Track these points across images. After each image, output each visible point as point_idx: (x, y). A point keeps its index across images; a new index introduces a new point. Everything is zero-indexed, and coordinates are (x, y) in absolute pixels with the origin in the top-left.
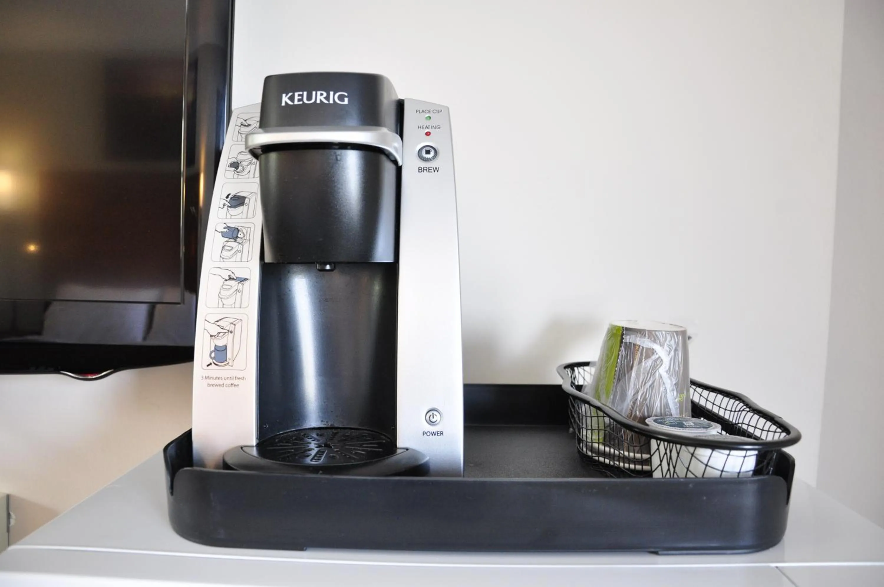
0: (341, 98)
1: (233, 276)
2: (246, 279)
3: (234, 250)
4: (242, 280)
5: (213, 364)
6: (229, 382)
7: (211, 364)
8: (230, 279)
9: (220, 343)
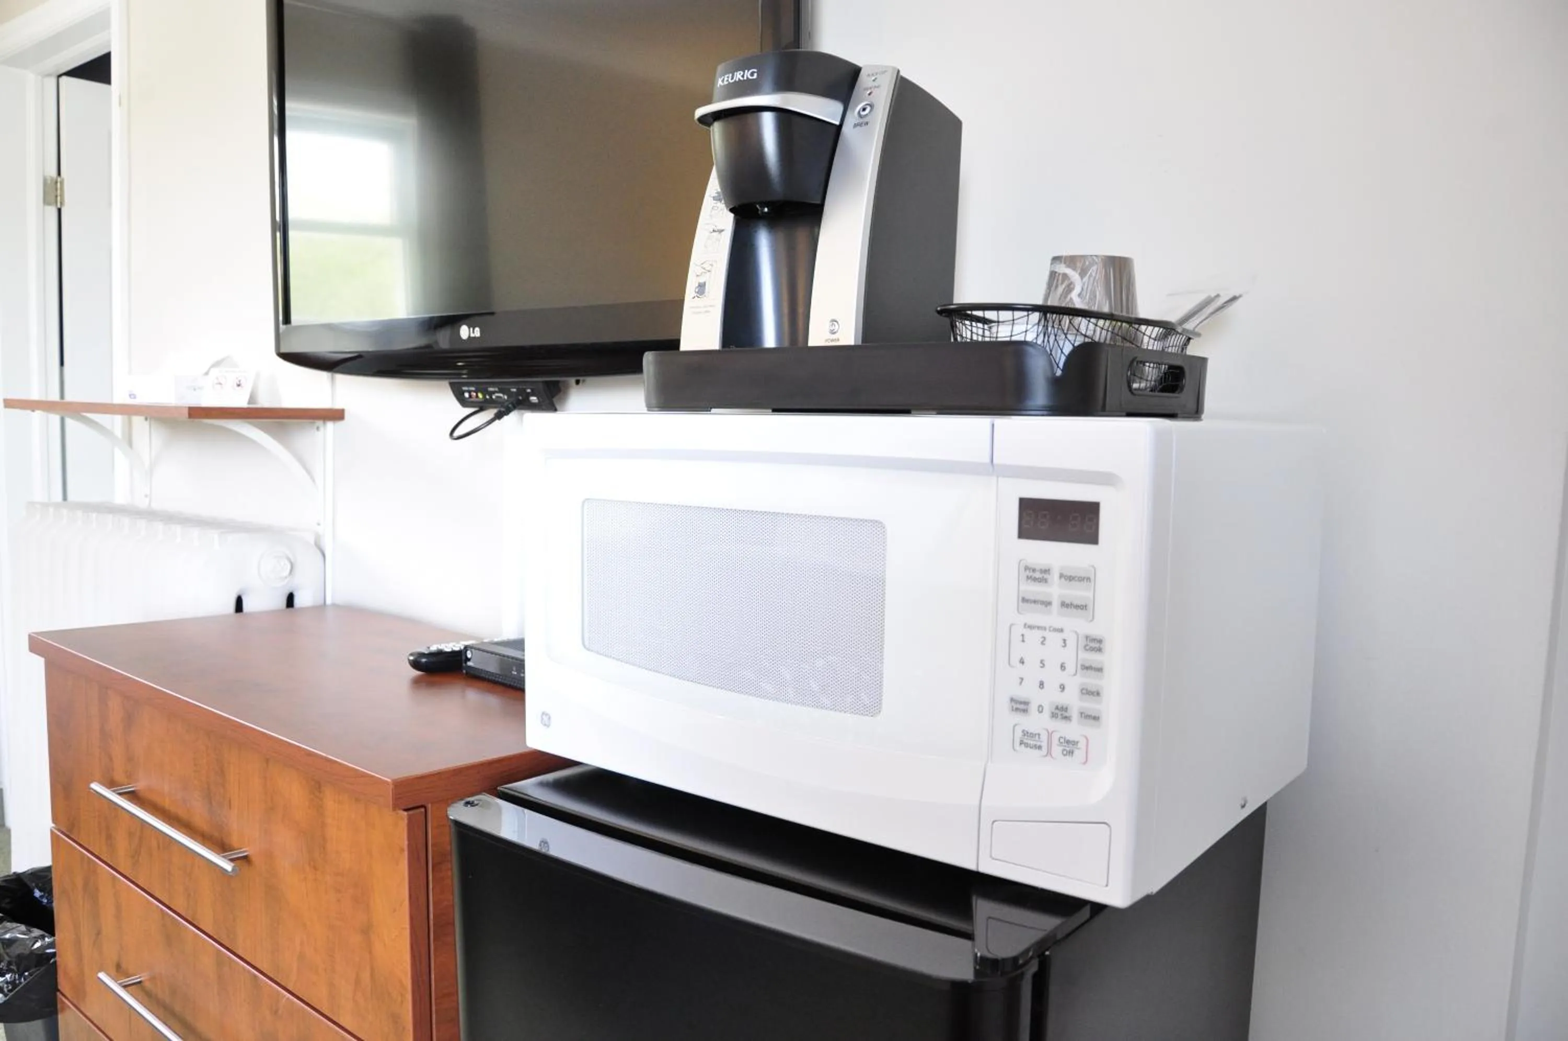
0: (752, 74)
1: (716, 229)
2: (722, 231)
3: (719, 209)
4: (721, 231)
5: (696, 297)
6: (705, 309)
7: (694, 297)
8: (714, 231)
9: (702, 281)
